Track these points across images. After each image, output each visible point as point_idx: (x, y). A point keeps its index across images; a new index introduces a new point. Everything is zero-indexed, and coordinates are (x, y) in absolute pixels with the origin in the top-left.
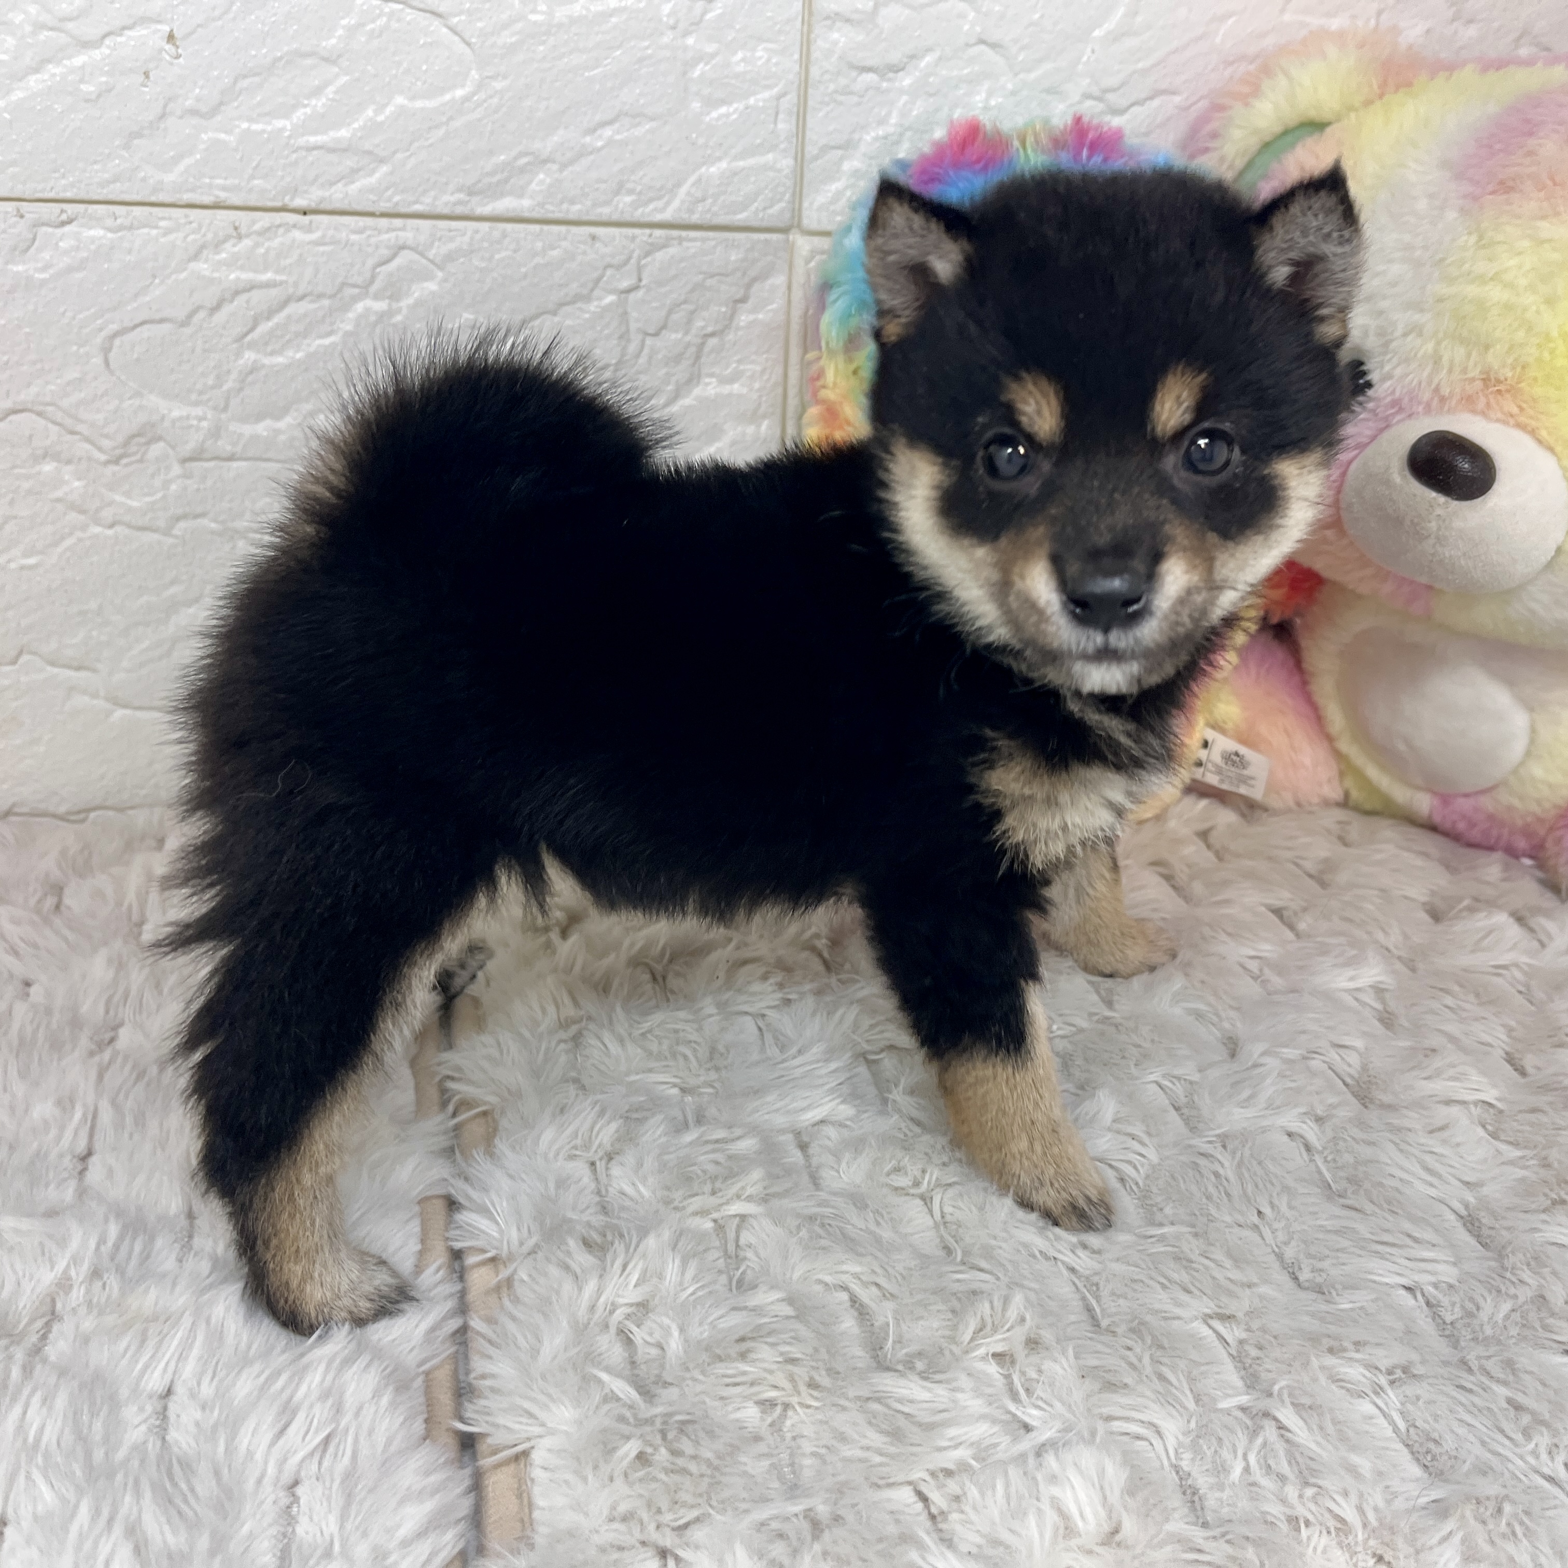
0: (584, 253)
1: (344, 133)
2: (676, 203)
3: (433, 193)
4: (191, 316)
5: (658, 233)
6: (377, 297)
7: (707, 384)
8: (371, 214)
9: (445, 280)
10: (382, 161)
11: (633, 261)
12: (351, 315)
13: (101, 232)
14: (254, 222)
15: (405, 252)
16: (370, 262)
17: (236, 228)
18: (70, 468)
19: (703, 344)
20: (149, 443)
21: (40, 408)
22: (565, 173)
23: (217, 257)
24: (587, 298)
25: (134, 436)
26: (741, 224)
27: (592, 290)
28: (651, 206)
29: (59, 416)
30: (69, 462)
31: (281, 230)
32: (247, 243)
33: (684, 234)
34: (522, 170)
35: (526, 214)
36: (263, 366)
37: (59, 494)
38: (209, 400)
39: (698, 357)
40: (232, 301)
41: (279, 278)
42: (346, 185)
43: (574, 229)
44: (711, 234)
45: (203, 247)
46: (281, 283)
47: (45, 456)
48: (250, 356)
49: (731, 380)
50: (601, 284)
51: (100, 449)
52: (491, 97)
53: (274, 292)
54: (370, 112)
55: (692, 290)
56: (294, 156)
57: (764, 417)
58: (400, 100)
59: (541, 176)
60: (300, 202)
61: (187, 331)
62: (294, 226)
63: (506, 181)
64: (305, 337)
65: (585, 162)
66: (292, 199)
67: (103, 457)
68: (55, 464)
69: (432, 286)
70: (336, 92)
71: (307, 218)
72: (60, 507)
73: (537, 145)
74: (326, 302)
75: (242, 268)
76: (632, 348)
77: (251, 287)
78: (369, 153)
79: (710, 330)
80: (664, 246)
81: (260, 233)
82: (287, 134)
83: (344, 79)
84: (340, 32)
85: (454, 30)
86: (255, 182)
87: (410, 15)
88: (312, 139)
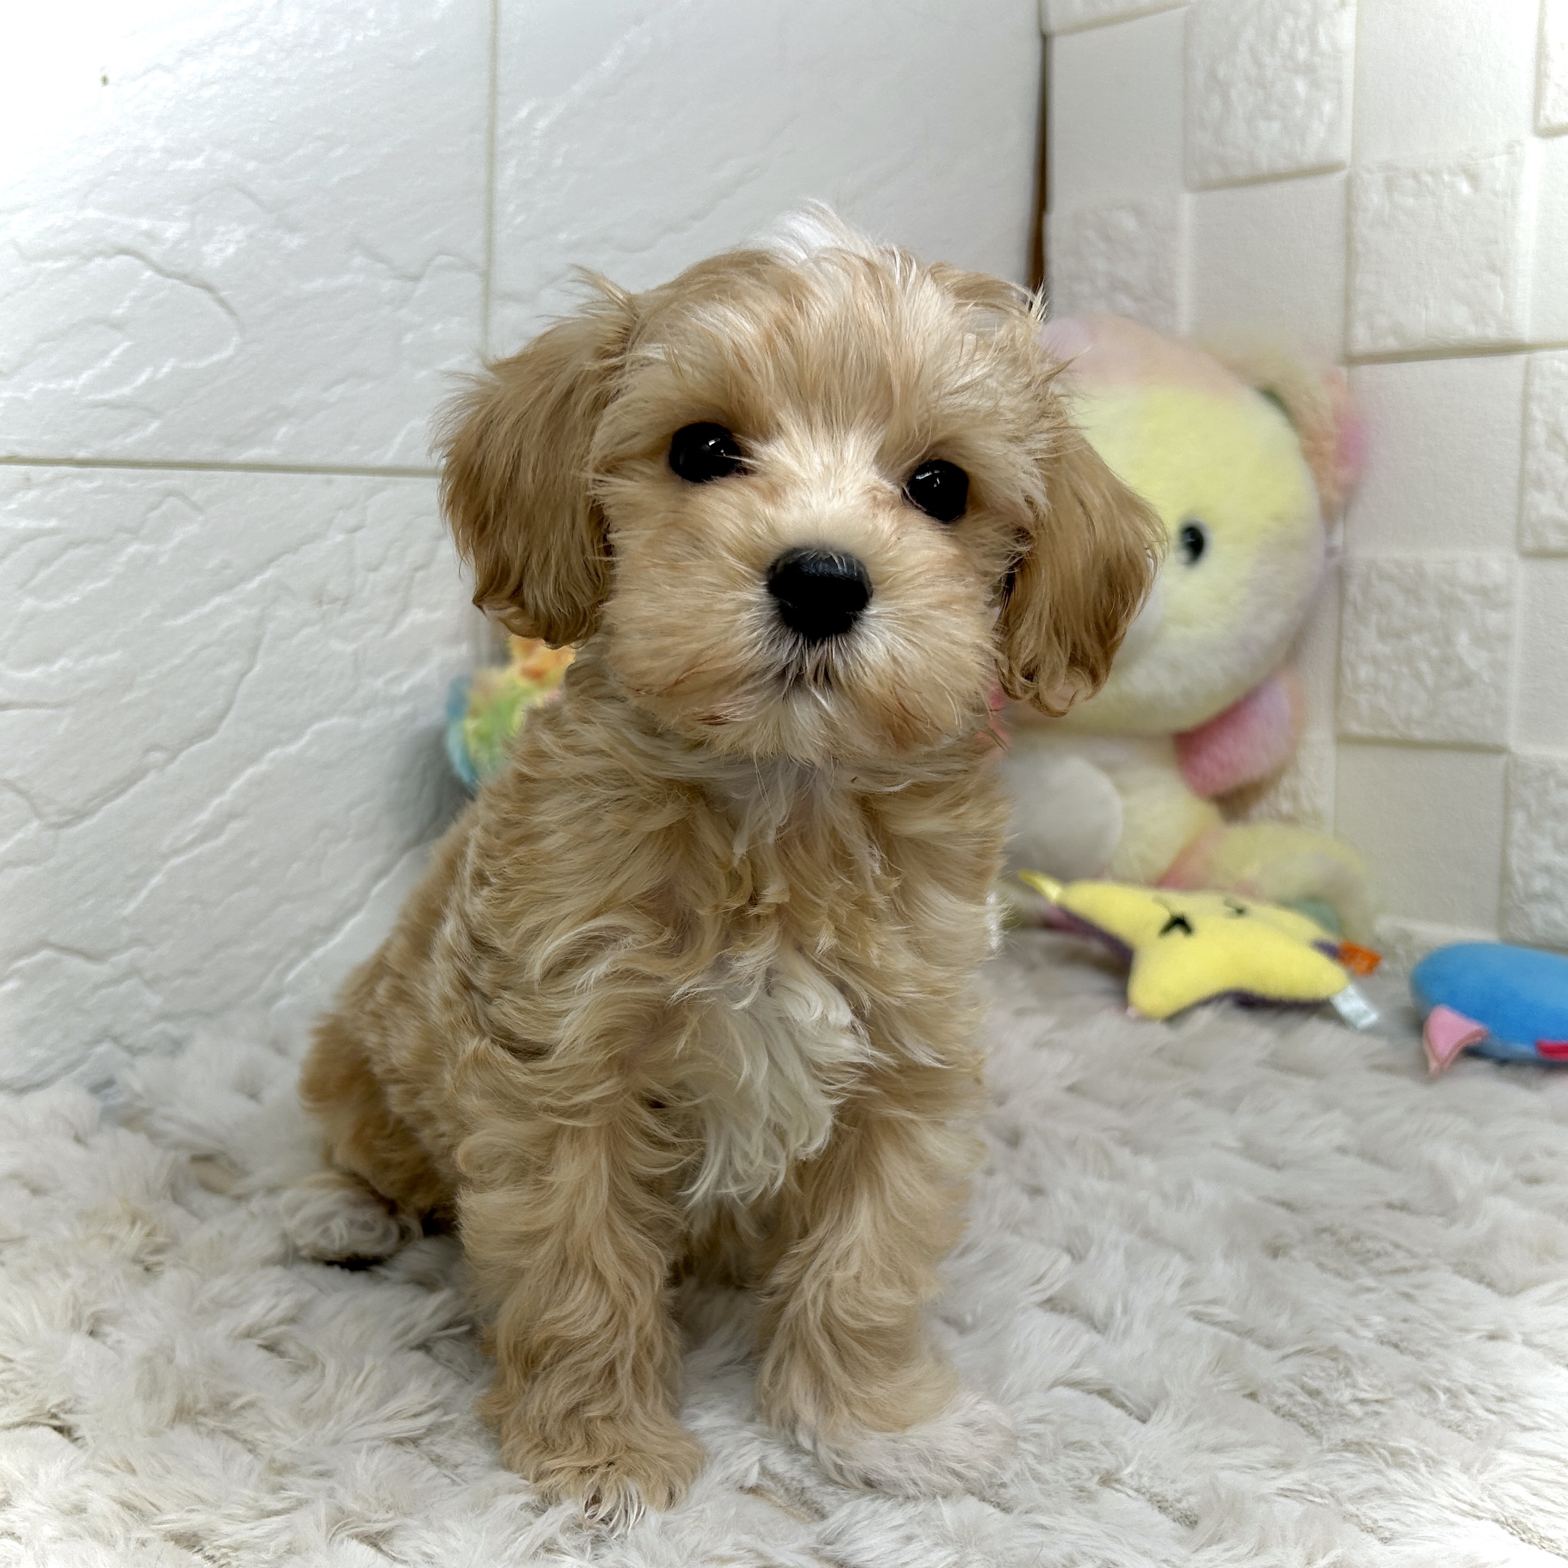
0: (321, 497)
1: (126, 391)
2: (393, 451)
3: (195, 445)
5: (379, 479)
6: (145, 541)
7: (417, 612)
8: (145, 465)
9: (205, 523)
10: (156, 415)
11: (359, 502)
12: (121, 559)
14: (43, 473)
15: (171, 498)
16: (142, 508)
17: (26, 480)
19: (414, 576)
22: (305, 426)
23: (8, 507)
24: (323, 537)
27: (327, 529)
28: (374, 453)
32: (35, 492)
33: (394, 478)
34: (269, 424)
35: (274, 462)
36: (43, 611)
39: (409, 589)
40: (18, 550)
41: (61, 525)
42: (124, 437)
43: (312, 475)
46: (63, 530)
48: (30, 602)
50: (333, 524)
52: (248, 359)
53: (56, 539)
54: (147, 373)
55: (404, 529)
56: (82, 411)
58: (172, 362)
59: (286, 428)
60: (82, 454)
62: (76, 476)
63: (256, 433)
64: (80, 581)
65: (321, 415)
66: (76, 452)
69: (193, 529)
70: (119, 355)
71: (88, 470)
73: (283, 401)
74: (100, 547)
75: (31, 517)
76: (357, 583)
77: (38, 534)
78: (146, 408)
79: (418, 564)
80: (383, 489)
81: (46, 484)
82: (75, 393)
83: (128, 344)
84: (127, 303)
85: (222, 302)
86: (45, 438)
87: (187, 289)
88: (99, 397)
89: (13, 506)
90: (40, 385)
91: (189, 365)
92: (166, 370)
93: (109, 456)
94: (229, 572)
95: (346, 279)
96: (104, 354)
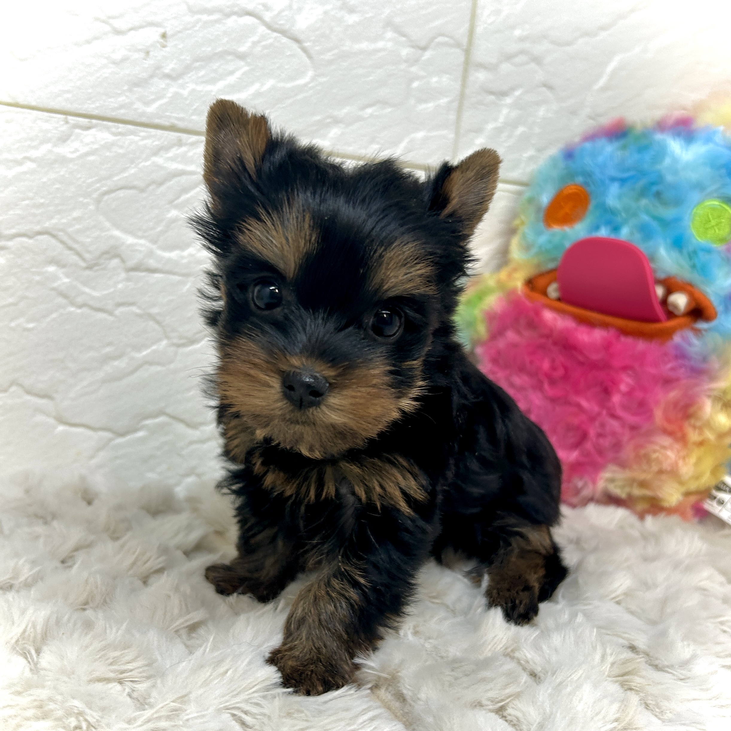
2: (399, 151)
4: (149, 185)
13: (108, 135)
14: (188, 139)
17: (179, 141)
18: (64, 270)
20: (111, 258)
21: (54, 233)
22: (348, 130)
23: (167, 156)
25: (106, 252)
29: (65, 238)
30: (64, 267)
32: (184, 149)
34: (326, 126)
37: (54, 285)
38: (148, 236)
40: (171, 181)
45: (160, 149)
46: (197, 174)
47: (51, 262)
48: (174, 212)
51: (84, 259)
52: (317, 86)
53: (192, 177)
54: (256, 87)
58: (272, 82)
59: (336, 130)
63: (319, 130)
65: (359, 124)
67: (84, 265)
68: (56, 267)
70: (241, 75)
72: (54, 293)
73: (336, 113)
75: (179, 162)
77: (183, 173)
83: (246, 68)
84: (248, 44)
85: (305, 50)
86: (194, 117)
89: (170, 155)
90: (193, 87)
91: (281, 85)
92: (267, 86)
95: (380, 44)
96: (232, 73)
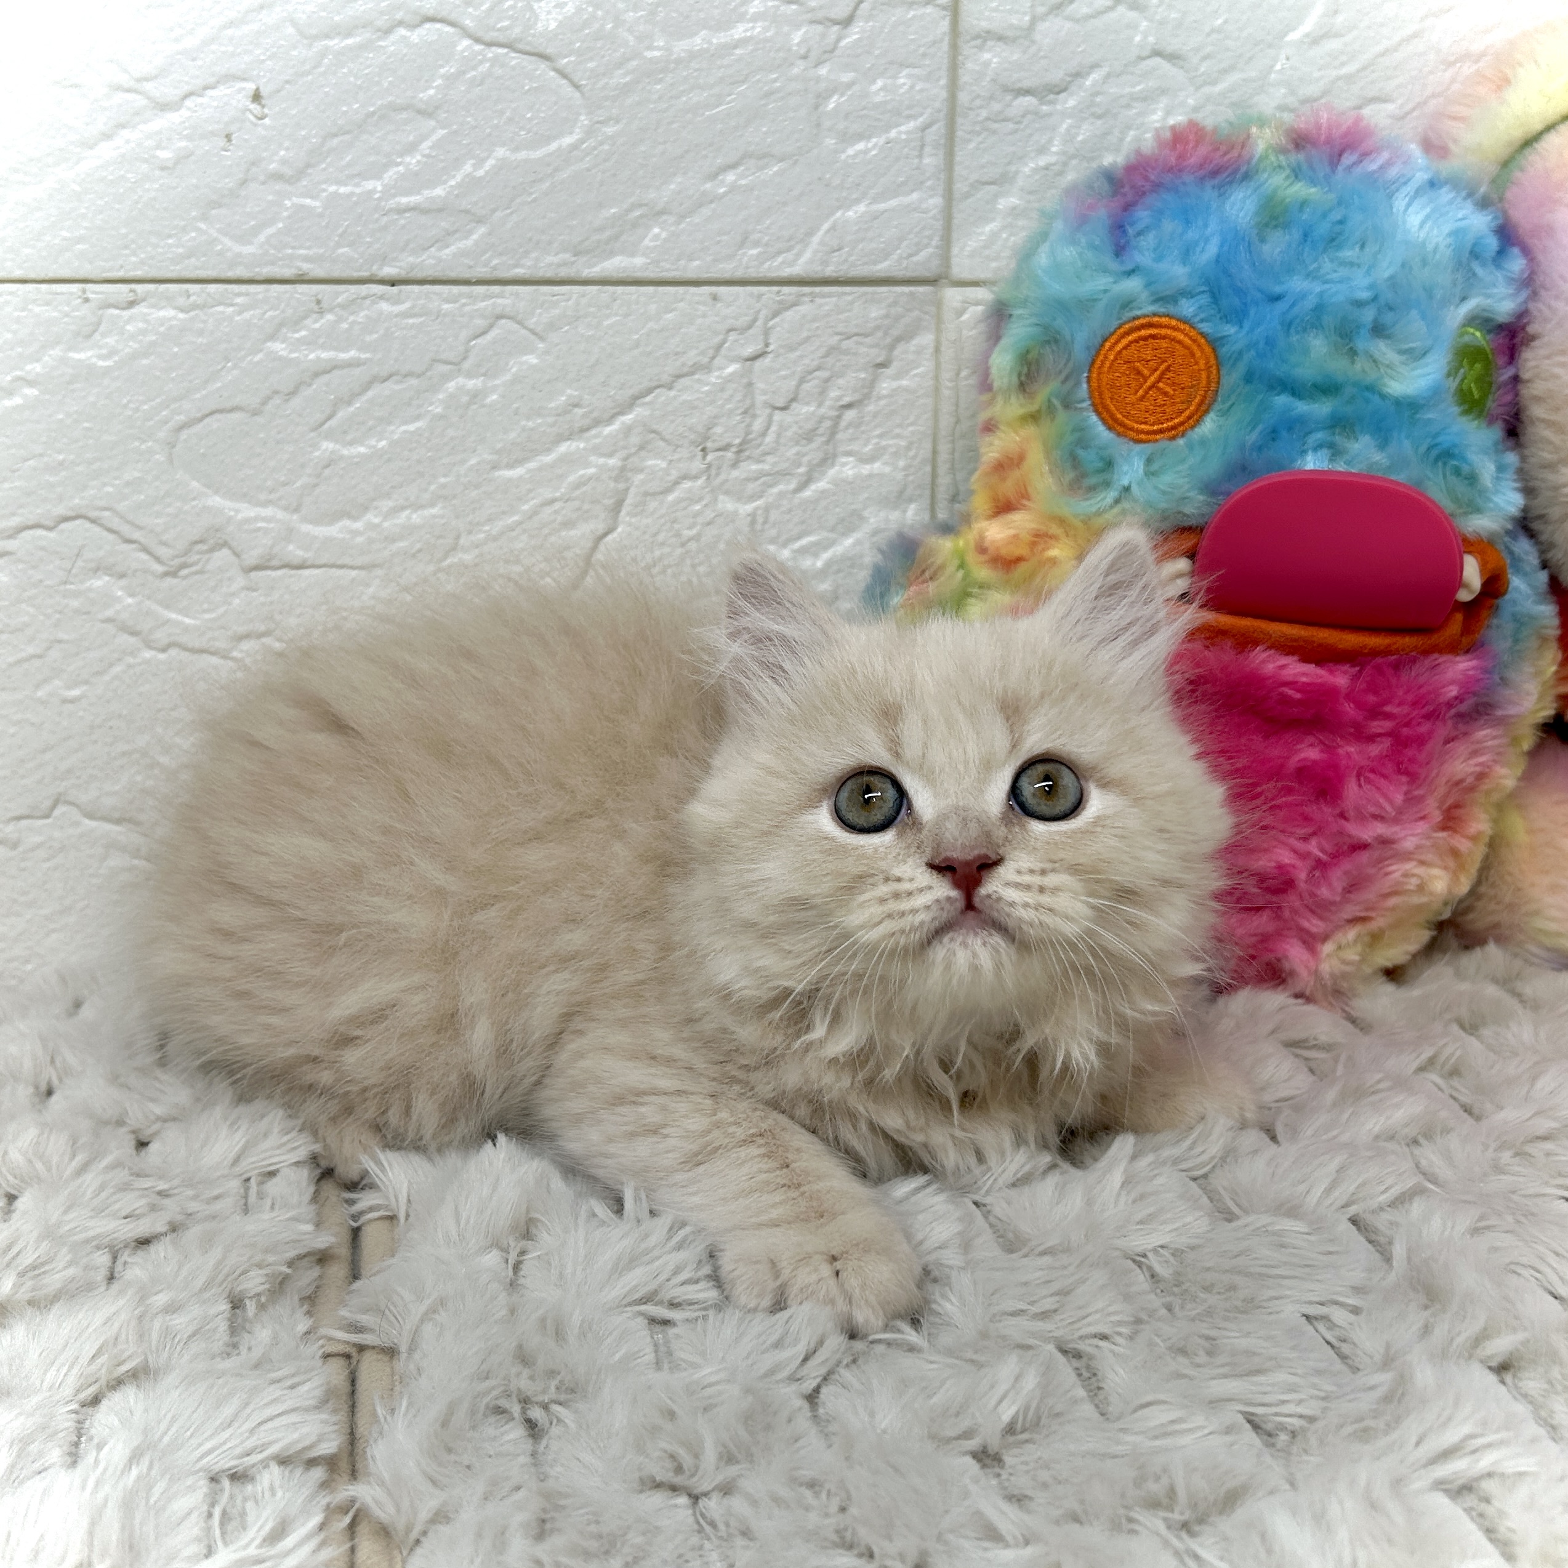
0: (704, 316)
1: (439, 192)
2: (808, 255)
3: (533, 255)
4: (264, 403)
5: (786, 290)
6: (470, 375)
7: (844, 464)
8: (467, 282)
9: (547, 352)
10: (480, 221)
11: (759, 323)
12: (441, 396)
13: (170, 313)
14: (338, 294)
15: (503, 321)
16: (464, 334)
17: (319, 302)
18: (123, 582)
19: (839, 417)
20: (212, 550)
21: (93, 514)
22: (683, 226)
23: (297, 335)
24: (707, 368)
25: (196, 542)
26: (883, 275)
27: (713, 358)
28: (780, 259)
29: (116, 523)
30: (122, 576)
31: (368, 302)
32: (330, 317)
33: (817, 289)
34: (635, 225)
35: (639, 275)
36: (342, 457)
37: (109, 613)
38: (280, 499)
39: (833, 432)
40: (310, 385)
41: (363, 356)
42: (439, 250)
43: (693, 290)
44: (848, 289)
45: (281, 325)
46: (364, 363)
47: (96, 570)
48: (328, 446)
49: (871, 459)
50: (723, 351)
51: (158, 559)
52: (601, 143)
53: (357, 371)
54: (468, 168)
55: (827, 355)
56: (385, 219)
57: (910, 500)
58: (501, 152)
59: (656, 230)
60: (388, 271)
61: (259, 419)
62: (382, 297)
63: (616, 237)
64: (390, 423)
65: (706, 211)
66: (381, 268)
67: (160, 569)
68: (107, 578)
69: (532, 360)
70: (431, 148)
71: (395, 289)
72: (110, 628)
73: (652, 195)
74: (413, 382)
75: (323, 347)
76: (758, 425)
78: (467, 212)
79: (847, 400)
80: (795, 304)
81: (343, 307)
82: (377, 196)
83: (441, 133)
84: (439, 82)
85: (563, 73)
86: (341, 251)
87: (515, 59)
88: (404, 200)
89: (303, 333)
90: (332, 188)
91: (522, 155)
92: (491, 162)
93: (420, 275)
94: (579, 411)
95: (737, 31)
96: (412, 148)
